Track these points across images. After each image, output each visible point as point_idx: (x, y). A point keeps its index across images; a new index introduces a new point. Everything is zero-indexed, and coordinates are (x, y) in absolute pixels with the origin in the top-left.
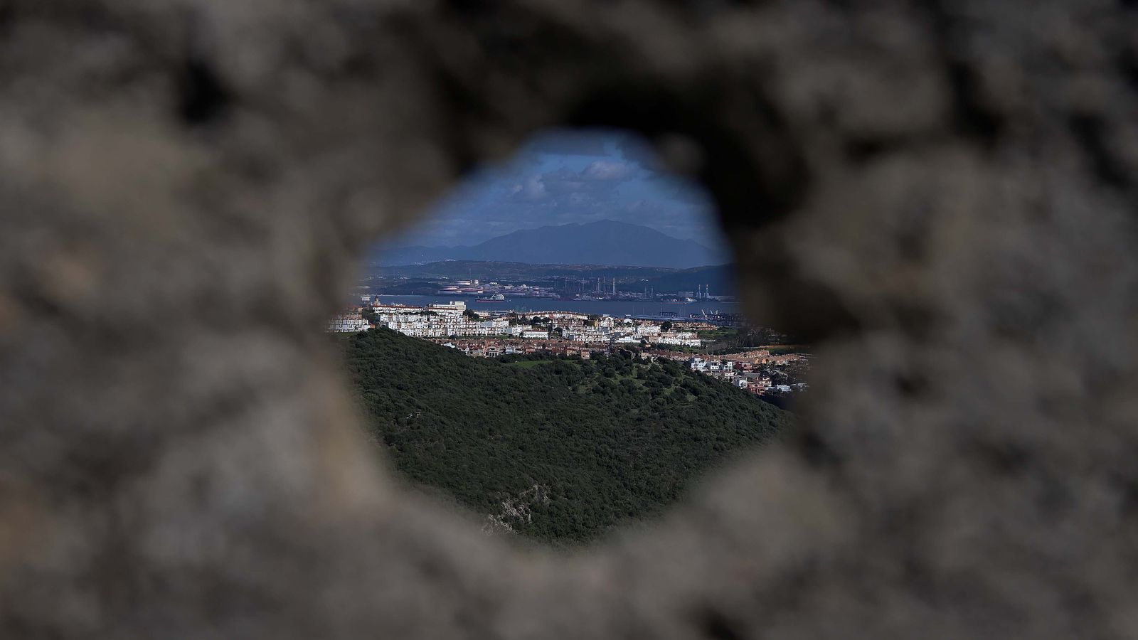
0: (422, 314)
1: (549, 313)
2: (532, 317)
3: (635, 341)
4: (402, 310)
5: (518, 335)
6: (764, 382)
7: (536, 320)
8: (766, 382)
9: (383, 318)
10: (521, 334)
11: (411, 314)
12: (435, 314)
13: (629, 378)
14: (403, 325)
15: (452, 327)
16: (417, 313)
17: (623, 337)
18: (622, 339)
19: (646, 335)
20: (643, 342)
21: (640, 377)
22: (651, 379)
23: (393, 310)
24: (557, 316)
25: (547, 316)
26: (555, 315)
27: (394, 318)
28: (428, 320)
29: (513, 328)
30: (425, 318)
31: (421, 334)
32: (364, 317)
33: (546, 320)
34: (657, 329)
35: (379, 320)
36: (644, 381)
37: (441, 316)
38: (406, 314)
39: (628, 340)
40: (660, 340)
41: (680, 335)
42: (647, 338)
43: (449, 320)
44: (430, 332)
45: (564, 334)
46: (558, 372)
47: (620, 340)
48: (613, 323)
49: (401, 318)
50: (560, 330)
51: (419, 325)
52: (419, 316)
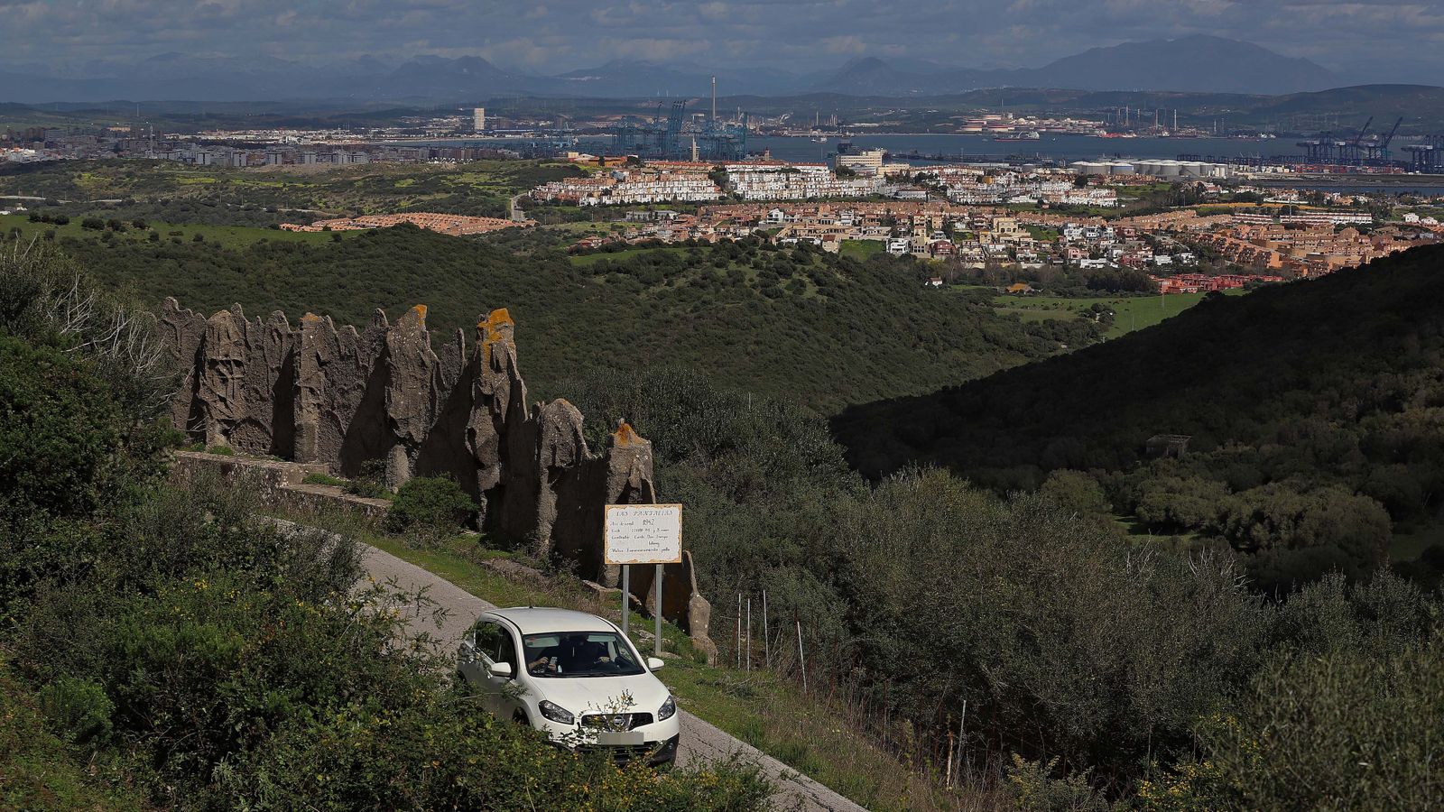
0: (783, 171)
1: (939, 169)
2: (917, 173)
3: (1031, 201)
4: (761, 168)
5: (892, 195)
6: (1143, 252)
7: (921, 176)
8: (1146, 251)
9: (733, 177)
10: (896, 194)
11: (768, 172)
12: (798, 171)
13: (744, 268)
14: (755, 186)
15: (814, 187)
16: (774, 172)
17: (1018, 196)
18: (1016, 198)
19: (1049, 193)
20: (1041, 202)
21: (756, 266)
22: (768, 269)
23: (749, 168)
24: (949, 171)
25: (936, 172)
26: (945, 171)
27: (747, 177)
28: (788, 179)
29: (887, 188)
30: (783, 176)
31: (774, 196)
32: (711, 176)
33: (931, 177)
34: (1067, 186)
35: (728, 181)
36: (758, 272)
37: (803, 173)
38: (761, 172)
39: (1024, 199)
40: (1064, 200)
41: (1094, 193)
42: (1047, 197)
43: (813, 179)
44: (786, 194)
45: (949, 192)
46: (656, 263)
47: (1014, 200)
48: (1013, 179)
49: (755, 177)
50: (944, 188)
51: (774, 186)
52: (776, 175)
